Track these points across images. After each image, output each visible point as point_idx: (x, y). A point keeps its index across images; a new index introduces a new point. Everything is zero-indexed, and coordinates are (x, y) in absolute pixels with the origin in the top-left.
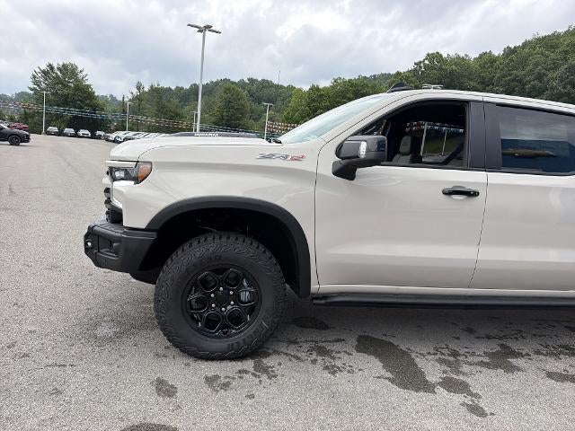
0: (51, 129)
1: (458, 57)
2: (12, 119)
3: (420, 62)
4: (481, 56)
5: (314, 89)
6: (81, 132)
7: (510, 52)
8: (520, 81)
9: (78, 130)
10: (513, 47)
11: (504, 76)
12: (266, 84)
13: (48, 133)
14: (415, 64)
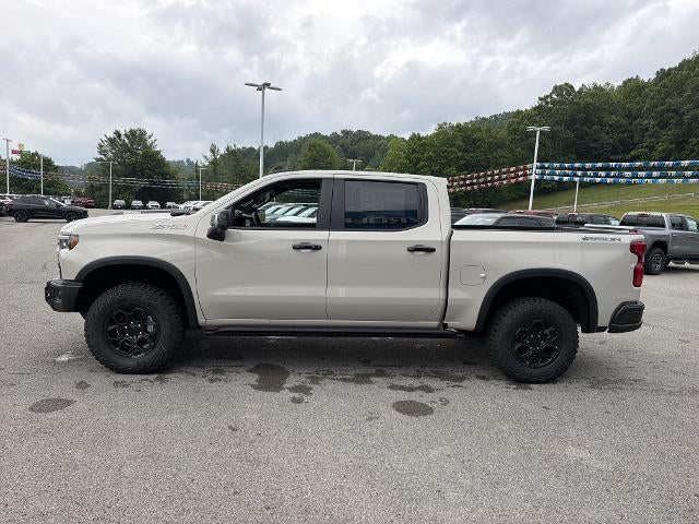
0: (117, 202)
1: (595, 87)
2: (78, 194)
3: (547, 97)
4: (625, 83)
5: (416, 138)
6: (150, 204)
7: (663, 75)
9: (147, 202)
10: (667, 68)
11: (655, 106)
12: (362, 136)
13: (115, 207)
14: (540, 99)
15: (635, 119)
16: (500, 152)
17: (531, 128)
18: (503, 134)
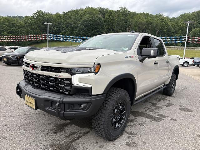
1: (49, 13)
3: (35, 13)
4: (56, 14)
7: (65, 14)
8: (70, 24)
10: (65, 12)
11: (65, 22)
14: (33, 14)
15: (60, 24)
16: (22, 29)
17: (46, 23)
18: (22, 23)
